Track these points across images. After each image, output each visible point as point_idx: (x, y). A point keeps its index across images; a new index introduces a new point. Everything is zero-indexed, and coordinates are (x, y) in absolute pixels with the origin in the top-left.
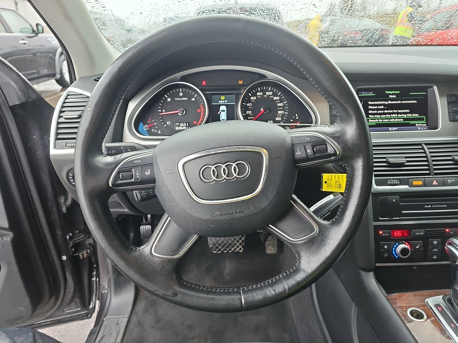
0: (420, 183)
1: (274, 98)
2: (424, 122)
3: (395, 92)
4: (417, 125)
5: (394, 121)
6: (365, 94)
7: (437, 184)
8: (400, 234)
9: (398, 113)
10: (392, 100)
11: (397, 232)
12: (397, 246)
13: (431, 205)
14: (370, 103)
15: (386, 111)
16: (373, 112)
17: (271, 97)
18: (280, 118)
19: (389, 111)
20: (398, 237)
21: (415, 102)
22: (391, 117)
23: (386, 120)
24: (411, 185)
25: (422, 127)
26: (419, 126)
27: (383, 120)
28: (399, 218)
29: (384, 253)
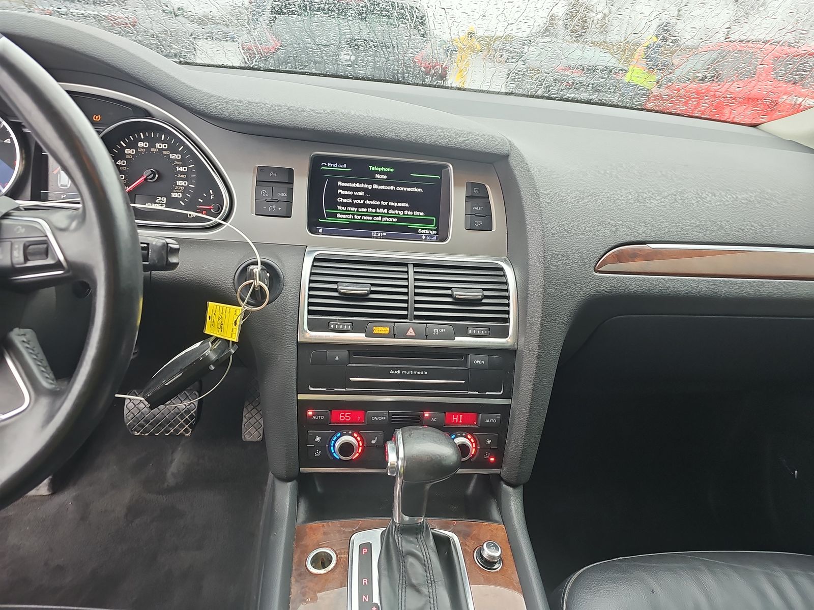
0: (386, 330)
1: (171, 155)
2: (433, 226)
3: (387, 170)
4: (420, 231)
5: (381, 221)
6: (332, 167)
7: (414, 334)
8: (348, 418)
9: (389, 207)
10: (380, 182)
11: (343, 413)
12: (338, 438)
13: (401, 369)
14: (340, 183)
15: (368, 202)
16: (345, 201)
17: (164, 152)
18: (181, 194)
19: (374, 202)
20: (345, 422)
21: (420, 190)
22: (376, 212)
23: (366, 218)
24: (370, 334)
25: (429, 236)
26: (424, 233)
27: (363, 217)
28: (344, 390)
29: (313, 449)
